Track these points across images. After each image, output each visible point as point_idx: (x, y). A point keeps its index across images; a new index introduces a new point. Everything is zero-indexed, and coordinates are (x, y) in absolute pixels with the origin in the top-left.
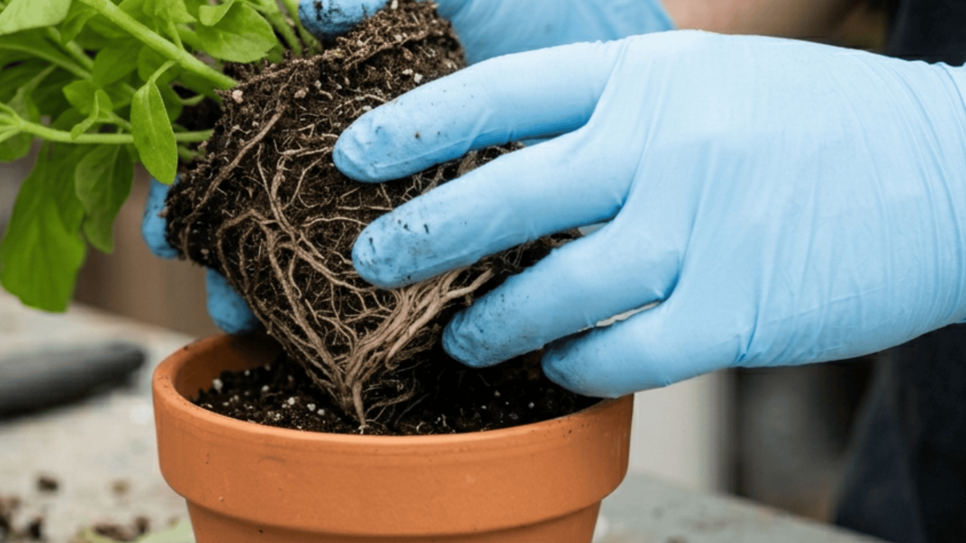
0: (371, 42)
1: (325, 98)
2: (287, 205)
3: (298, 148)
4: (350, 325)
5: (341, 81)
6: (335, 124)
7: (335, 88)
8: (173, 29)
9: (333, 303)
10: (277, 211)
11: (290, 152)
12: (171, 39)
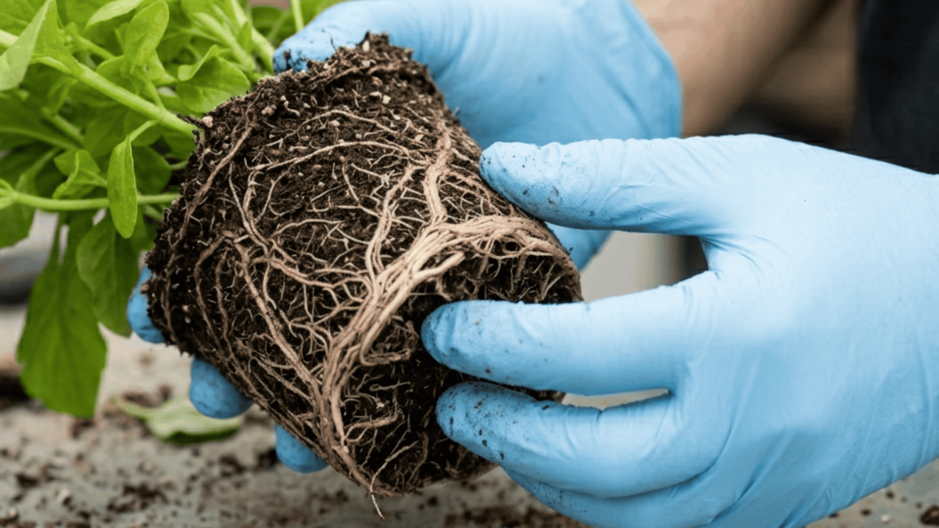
0: (337, 66)
1: (294, 116)
2: (259, 217)
3: (268, 162)
4: (322, 325)
5: (308, 101)
6: (303, 138)
7: (302, 106)
8: (152, 89)
9: (306, 308)
10: (250, 226)
11: (260, 167)
12: (151, 100)
